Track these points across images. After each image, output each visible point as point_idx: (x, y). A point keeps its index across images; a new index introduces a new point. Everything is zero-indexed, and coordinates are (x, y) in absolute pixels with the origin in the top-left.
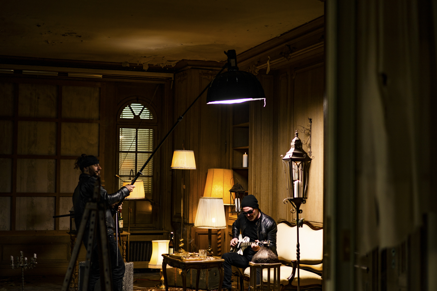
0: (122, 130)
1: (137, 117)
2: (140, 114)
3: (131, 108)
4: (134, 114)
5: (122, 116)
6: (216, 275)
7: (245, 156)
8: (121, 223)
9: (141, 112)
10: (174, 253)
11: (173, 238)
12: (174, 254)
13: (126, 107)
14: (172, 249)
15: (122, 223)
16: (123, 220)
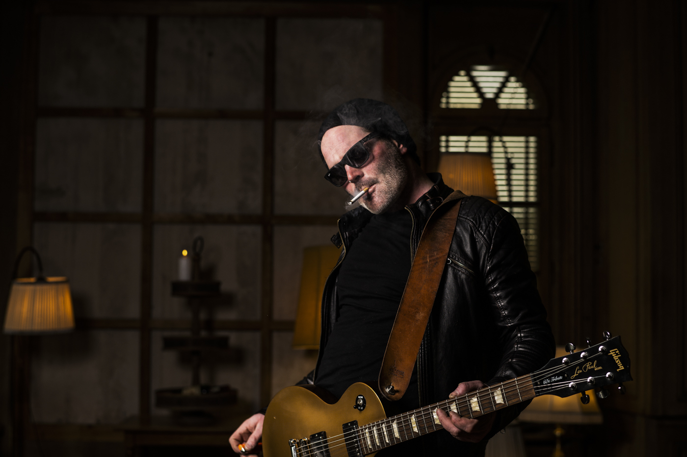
0: (447, 141)
1: (490, 104)
2: (497, 95)
3: (472, 79)
4: (481, 95)
5: (448, 103)
9: (500, 90)
13: (458, 75)
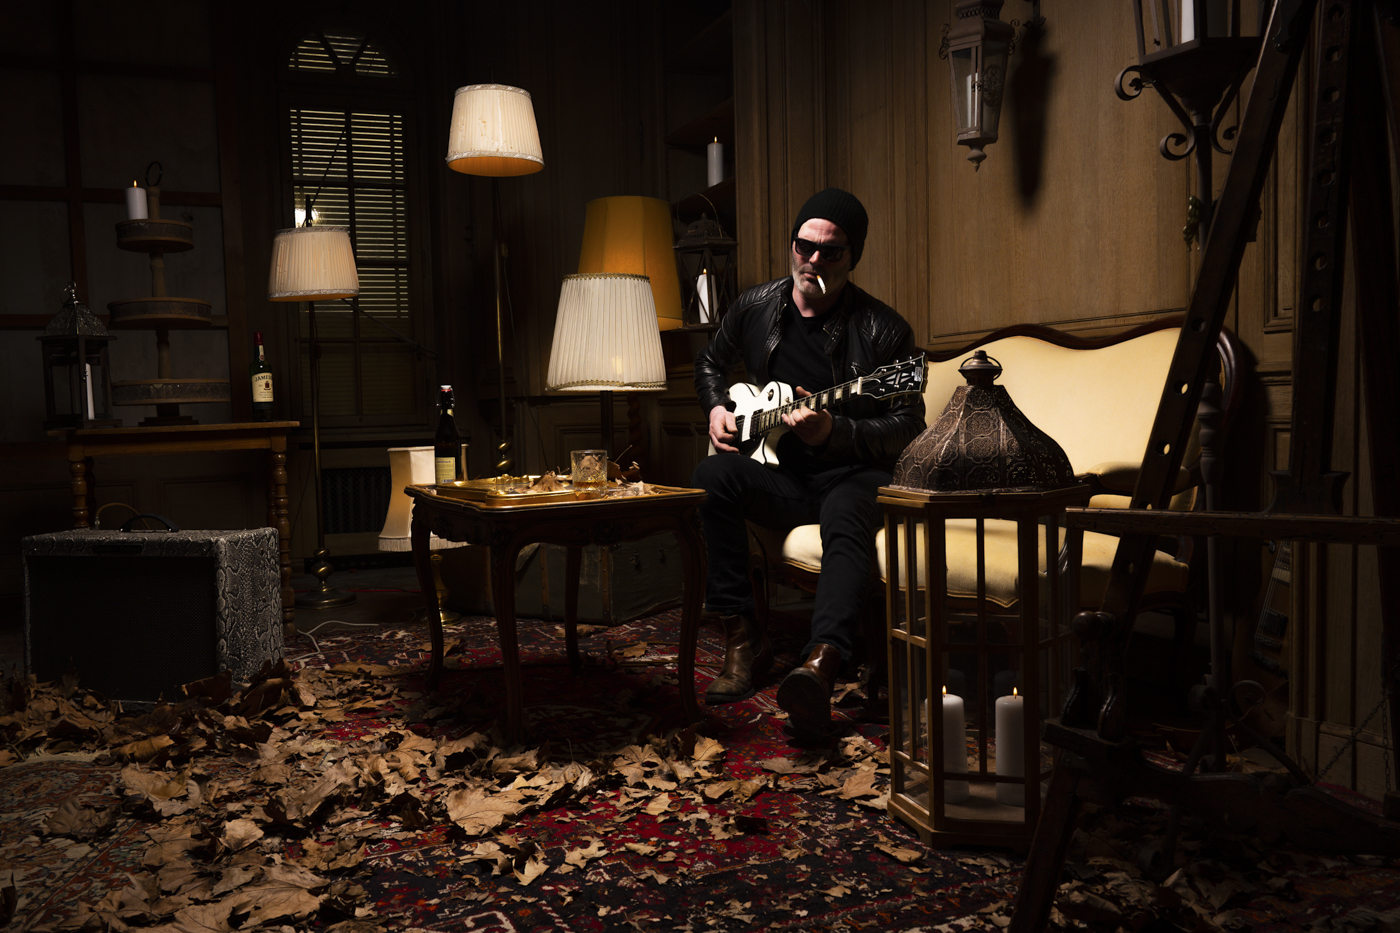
0: (299, 114)
2: (354, 63)
3: (325, 44)
4: (336, 61)
5: (297, 63)
6: (638, 567)
7: (714, 151)
8: (263, 382)
10: (459, 476)
11: (450, 412)
12: (458, 484)
14: (452, 461)
15: (267, 385)
16: (268, 374)
